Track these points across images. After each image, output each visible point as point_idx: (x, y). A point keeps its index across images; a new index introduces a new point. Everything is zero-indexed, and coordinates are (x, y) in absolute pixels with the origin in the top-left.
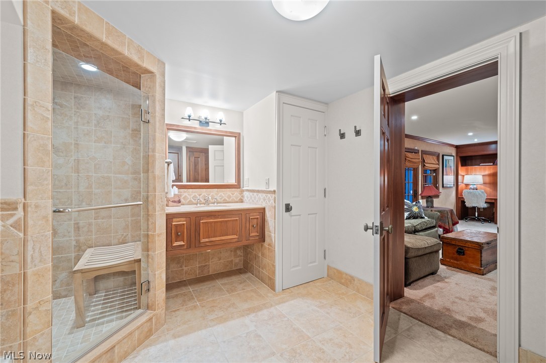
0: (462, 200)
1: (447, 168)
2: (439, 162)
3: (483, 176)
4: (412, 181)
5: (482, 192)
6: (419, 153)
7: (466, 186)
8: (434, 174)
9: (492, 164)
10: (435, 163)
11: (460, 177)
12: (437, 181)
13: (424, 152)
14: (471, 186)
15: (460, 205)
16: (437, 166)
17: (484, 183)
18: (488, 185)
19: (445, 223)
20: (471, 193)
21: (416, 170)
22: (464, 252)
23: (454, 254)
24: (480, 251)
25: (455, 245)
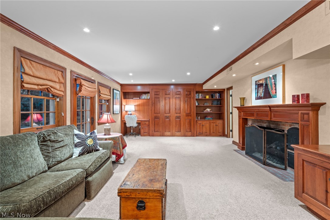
0: (124, 122)
1: (116, 100)
2: (111, 94)
3: (135, 106)
4: (89, 109)
5: (135, 117)
6: (95, 83)
7: (126, 113)
8: (108, 104)
9: (139, 98)
10: (108, 94)
11: (123, 106)
12: (109, 109)
13: (100, 84)
14: (129, 113)
15: (123, 126)
16: (109, 97)
17: (135, 111)
18: (137, 112)
19: (117, 149)
20: (129, 117)
21: (92, 99)
22: (144, 206)
23: (134, 211)
24: (161, 200)
25: (135, 198)
